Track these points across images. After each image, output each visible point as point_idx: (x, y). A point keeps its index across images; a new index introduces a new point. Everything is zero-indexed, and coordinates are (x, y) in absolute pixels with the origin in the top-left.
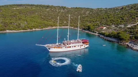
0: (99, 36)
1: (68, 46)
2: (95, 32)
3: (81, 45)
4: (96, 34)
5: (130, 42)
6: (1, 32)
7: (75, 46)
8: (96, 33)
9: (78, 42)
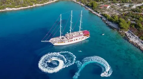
0: (101, 17)
1: (70, 40)
2: (98, 11)
3: (82, 38)
4: (99, 15)
5: (129, 31)
6: (1, 10)
7: (77, 39)
8: (98, 13)
9: (80, 35)
